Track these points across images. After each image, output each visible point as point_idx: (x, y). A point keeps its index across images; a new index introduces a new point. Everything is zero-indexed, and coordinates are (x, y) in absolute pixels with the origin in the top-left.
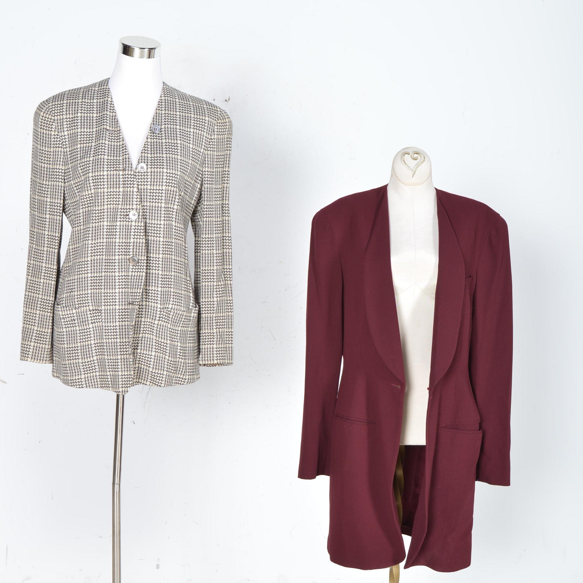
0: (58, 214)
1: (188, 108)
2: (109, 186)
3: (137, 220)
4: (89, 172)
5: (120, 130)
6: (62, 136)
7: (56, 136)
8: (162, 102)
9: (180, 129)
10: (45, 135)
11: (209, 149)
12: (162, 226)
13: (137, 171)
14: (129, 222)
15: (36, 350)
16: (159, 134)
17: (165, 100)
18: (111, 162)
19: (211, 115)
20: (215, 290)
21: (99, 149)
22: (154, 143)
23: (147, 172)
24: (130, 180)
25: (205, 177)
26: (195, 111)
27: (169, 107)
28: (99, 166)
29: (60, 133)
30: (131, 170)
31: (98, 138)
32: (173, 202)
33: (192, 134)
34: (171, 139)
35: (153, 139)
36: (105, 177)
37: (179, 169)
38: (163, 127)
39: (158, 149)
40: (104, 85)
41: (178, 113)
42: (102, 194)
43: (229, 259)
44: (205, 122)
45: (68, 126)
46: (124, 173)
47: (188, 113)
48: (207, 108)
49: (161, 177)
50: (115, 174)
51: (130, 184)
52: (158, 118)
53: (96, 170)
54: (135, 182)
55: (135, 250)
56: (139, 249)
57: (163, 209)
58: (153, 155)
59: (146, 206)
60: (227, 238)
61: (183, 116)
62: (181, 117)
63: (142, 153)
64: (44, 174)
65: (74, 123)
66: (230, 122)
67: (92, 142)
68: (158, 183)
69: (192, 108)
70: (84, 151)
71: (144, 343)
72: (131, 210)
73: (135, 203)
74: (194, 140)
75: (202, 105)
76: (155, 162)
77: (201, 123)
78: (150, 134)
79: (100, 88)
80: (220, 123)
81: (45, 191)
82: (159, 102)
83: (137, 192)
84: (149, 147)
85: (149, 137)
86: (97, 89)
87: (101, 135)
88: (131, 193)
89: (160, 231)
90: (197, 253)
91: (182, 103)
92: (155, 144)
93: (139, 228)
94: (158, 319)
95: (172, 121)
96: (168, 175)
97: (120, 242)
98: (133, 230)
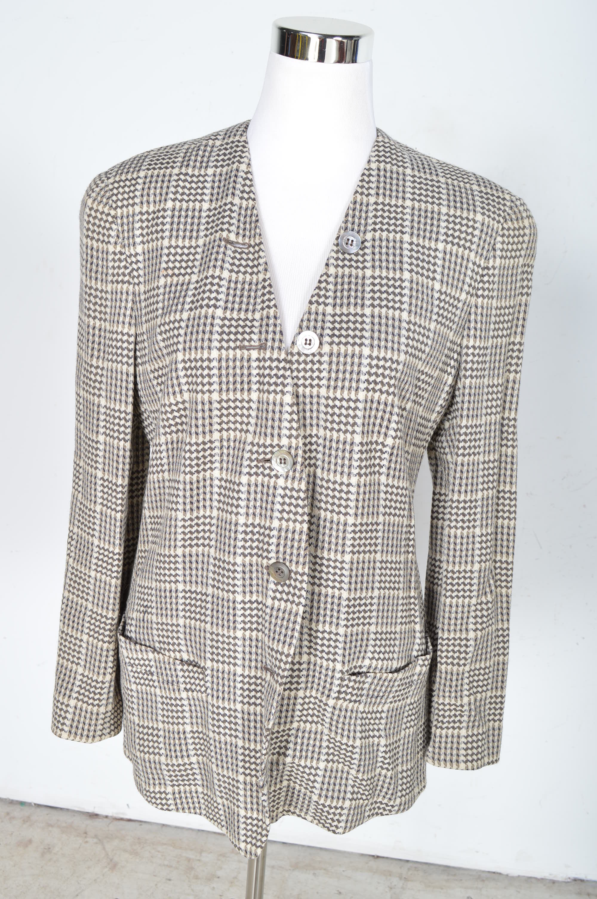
0: (122, 436)
1: (433, 191)
2: (224, 387)
3: (291, 473)
4: (178, 350)
5: (261, 243)
6: (131, 255)
7: (118, 256)
8: (370, 175)
9: (411, 244)
10: (95, 253)
11: (480, 292)
12: (353, 490)
13: (295, 351)
14: (271, 477)
15: (80, 715)
16: (357, 255)
17: (379, 170)
18: (231, 325)
19: (489, 210)
20: (473, 614)
21: (204, 292)
22: (343, 277)
23: (321, 355)
24: (276, 375)
25: (466, 362)
26: (452, 198)
27: (388, 186)
28: (200, 336)
29: (127, 248)
30: (280, 349)
31: (205, 265)
32: (383, 430)
33: (440, 255)
34: (388, 268)
35: (342, 267)
36: (215, 364)
37: (403, 347)
38: (369, 236)
39: (353, 293)
40: (235, 135)
41: (408, 203)
42: (207, 407)
43: (508, 540)
44: (473, 227)
45: (144, 232)
46: (262, 355)
47: (433, 203)
48: (481, 192)
49: (356, 368)
50: (239, 356)
51: (276, 384)
52: (357, 214)
53: (193, 345)
54: (289, 380)
55: (281, 549)
56: (292, 547)
57: (356, 448)
58: (338, 308)
59: (316, 435)
60: (507, 495)
61: (420, 210)
62: (416, 213)
63: (311, 303)
64: (93, 342)
65: (157, 224)
66: (533, 226)
67: (193, 273)
68: (347, 384)
69: (444, 191)
70: (172, 295)
71: (302, 744)
72: (277, 448)
73: (285, 432)
74: (446, 271)
75: (468, 186)
76: (341, 328)
77: (464, 229)
78: (335, 256)
79: (226, 141)
80: (508, 229)
81: (95, 381)
82: (363, 174)
83: (291, 406)
84: (331, 287)
85: (332, 261)
86: (218, 143)
87: (213, 257)
88: (277, 408)
89: (348, 499)
90: (435, 520)
91: (420, 178)
92: (346, 280)
93: (295, 494)
94: (336, 695)
95: (393, 221)
96: (374, 362)
97: (249, 523)
98: (279, 499)
